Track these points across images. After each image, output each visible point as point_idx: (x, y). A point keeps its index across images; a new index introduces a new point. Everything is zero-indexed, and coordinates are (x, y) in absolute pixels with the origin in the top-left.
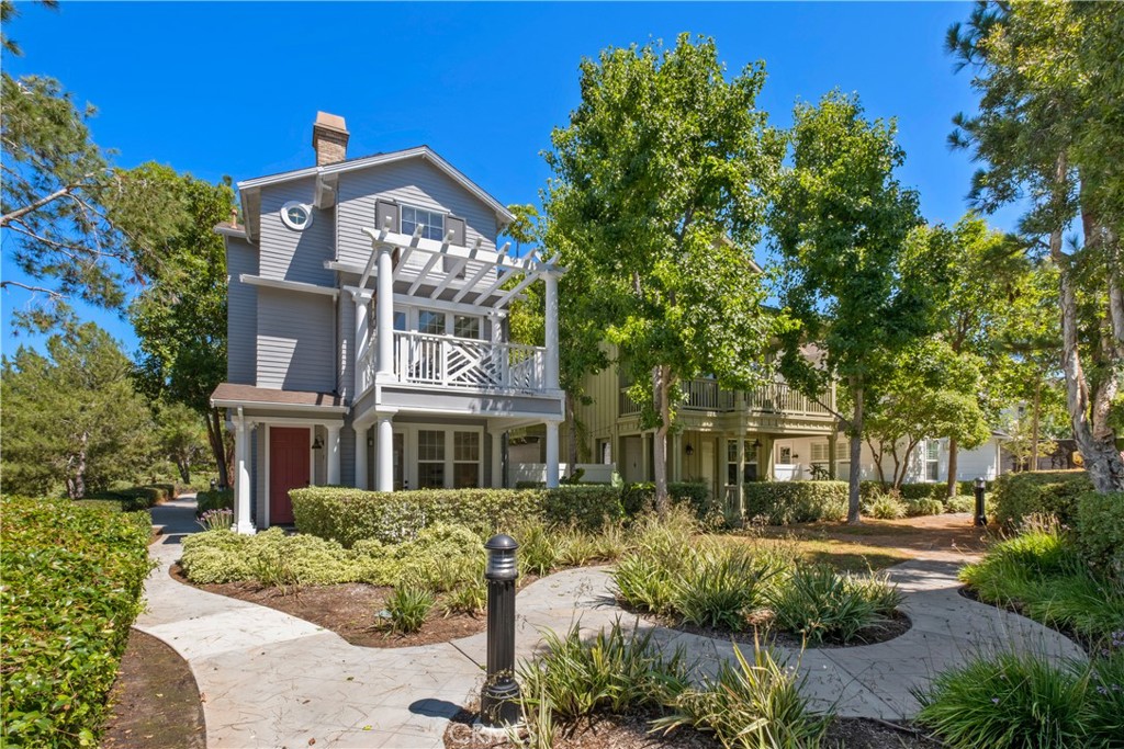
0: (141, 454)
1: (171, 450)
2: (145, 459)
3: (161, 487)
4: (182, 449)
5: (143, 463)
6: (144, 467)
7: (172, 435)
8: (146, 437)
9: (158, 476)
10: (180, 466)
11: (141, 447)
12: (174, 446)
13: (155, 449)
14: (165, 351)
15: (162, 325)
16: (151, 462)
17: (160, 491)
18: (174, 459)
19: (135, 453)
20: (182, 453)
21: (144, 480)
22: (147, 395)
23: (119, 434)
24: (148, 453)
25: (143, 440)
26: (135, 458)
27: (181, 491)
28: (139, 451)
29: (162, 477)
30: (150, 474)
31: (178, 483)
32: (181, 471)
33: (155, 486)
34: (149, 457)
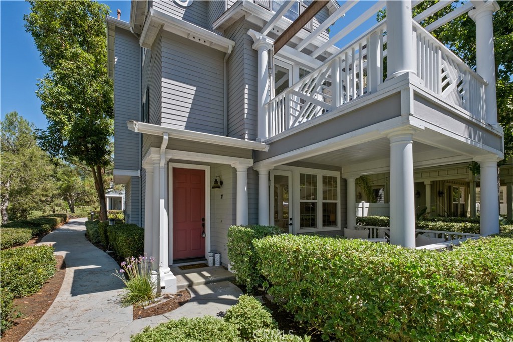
0: (46, 196)
1: (64, 194)
2: (49, 199)
3: (59, 216)
4: (70, 193)
5: (48, 201)
6: (49, 203)
7: (64, 185)
8: (49, 185)
9: (56, 208)
10: (69, 203)
11: (46, 191)
12: (66, 192)
13: (55, 192)
14: (64, 118)
15: (61, 98)
16: (52, 201)
17: (58, 219)
18: (65, 199)
19: (43, 195)
20: (70, 196)
21: (48, 212)
22: (50, 153)
23: (31, 182)
24: (51, 194)
25: (47, 187)
26: (43, 199)
27: (71, 217)
28: (45, 193)
29: (58, 208)
30: (52, 207)
31: (68, 213)
32: (70, 206)
33: (55, 215)
34: (52, 198)
